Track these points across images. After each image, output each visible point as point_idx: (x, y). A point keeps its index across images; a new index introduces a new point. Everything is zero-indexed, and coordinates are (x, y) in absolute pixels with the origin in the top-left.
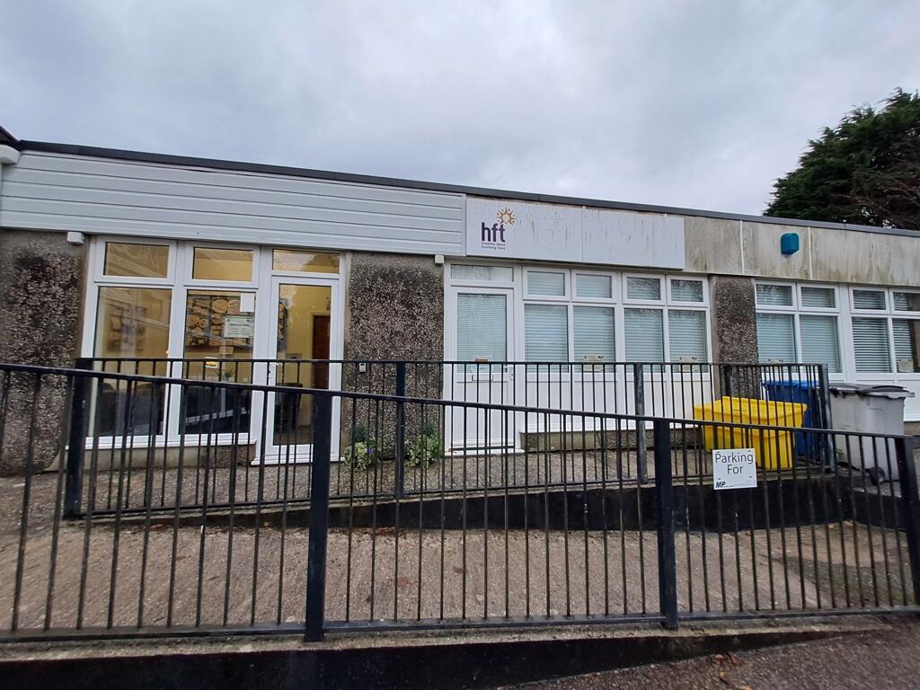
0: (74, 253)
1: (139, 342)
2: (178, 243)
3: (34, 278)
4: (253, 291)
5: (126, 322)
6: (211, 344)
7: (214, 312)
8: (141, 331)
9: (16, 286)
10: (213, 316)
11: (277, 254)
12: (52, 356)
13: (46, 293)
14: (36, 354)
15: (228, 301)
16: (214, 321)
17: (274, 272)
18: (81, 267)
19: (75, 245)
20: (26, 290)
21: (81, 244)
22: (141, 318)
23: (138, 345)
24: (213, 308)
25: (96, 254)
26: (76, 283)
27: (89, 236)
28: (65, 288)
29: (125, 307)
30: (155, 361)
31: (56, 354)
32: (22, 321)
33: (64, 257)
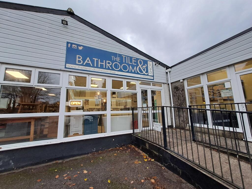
0: (182, 84)
1: (196, 101)
2: (202, 75)
3: (177, 90)
4: (229, 81)
5: (192, 96)
6: (215, 99)
7: (214, 90)
8: (196, 98)
9: (175, 93)
10: (214, 91)
11: (236, 66)
12: (182, 105)
13: (179, 93)
14: (180, 105)
15: (218, 86)
16: (214, 92)
17: (236, 72)
18: (183, 86)
19: (182, 82)
20: (176, 93)
21: (183, 82)
22: (195, 95)
23: (196, 102)
24: (214, 89)
25: (186, 83)
26: (183, 90)
27: (184, 80)
28: (182, 91)
29: (192, 93)
30: (201, 105)
31: (183, 105)
32: (176, 99)
33: (180, 85)
